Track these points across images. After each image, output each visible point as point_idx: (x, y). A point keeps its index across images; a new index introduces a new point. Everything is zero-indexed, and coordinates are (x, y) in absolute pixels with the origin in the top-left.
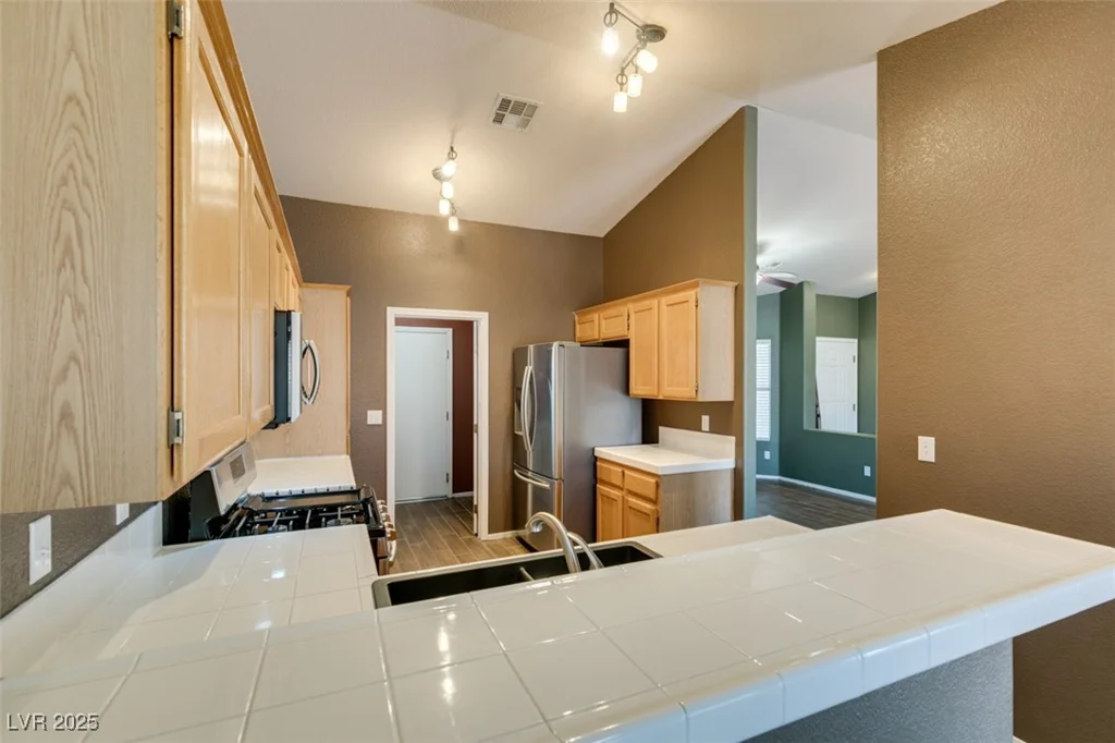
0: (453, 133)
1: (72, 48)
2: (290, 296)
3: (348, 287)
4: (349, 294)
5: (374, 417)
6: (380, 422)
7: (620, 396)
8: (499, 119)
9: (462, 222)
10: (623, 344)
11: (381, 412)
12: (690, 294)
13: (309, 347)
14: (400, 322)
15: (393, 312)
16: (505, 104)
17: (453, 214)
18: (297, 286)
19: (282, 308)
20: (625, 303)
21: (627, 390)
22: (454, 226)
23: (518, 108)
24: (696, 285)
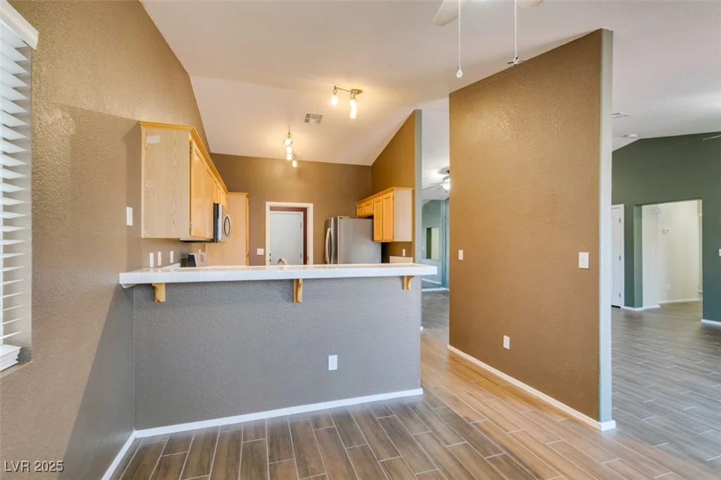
0: (289, 127)
1: (175, 157)
2: (222, 197)
3: (246, 194)
4: (247, 196)
5: (260, 252)
6: (263, 254)
7: (371, 242)
8: (307, 121)
9: (299, 162)
10: (371, 217)
11: (263, 250)
12: (391, 194)
13: (227, 217)
14: (272, 209)
15: (269, 204)
16: (308, 116)
17: (294, 159)
18: (225, 193)
19: (216, 203)
20: (372, 199)
21: (373, 239)
22: (295, 164)
23: (314, 117)
24: (392, 190)
